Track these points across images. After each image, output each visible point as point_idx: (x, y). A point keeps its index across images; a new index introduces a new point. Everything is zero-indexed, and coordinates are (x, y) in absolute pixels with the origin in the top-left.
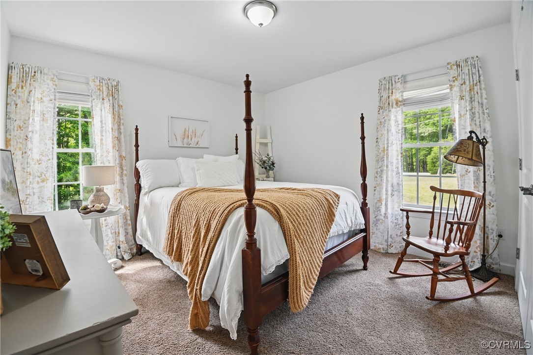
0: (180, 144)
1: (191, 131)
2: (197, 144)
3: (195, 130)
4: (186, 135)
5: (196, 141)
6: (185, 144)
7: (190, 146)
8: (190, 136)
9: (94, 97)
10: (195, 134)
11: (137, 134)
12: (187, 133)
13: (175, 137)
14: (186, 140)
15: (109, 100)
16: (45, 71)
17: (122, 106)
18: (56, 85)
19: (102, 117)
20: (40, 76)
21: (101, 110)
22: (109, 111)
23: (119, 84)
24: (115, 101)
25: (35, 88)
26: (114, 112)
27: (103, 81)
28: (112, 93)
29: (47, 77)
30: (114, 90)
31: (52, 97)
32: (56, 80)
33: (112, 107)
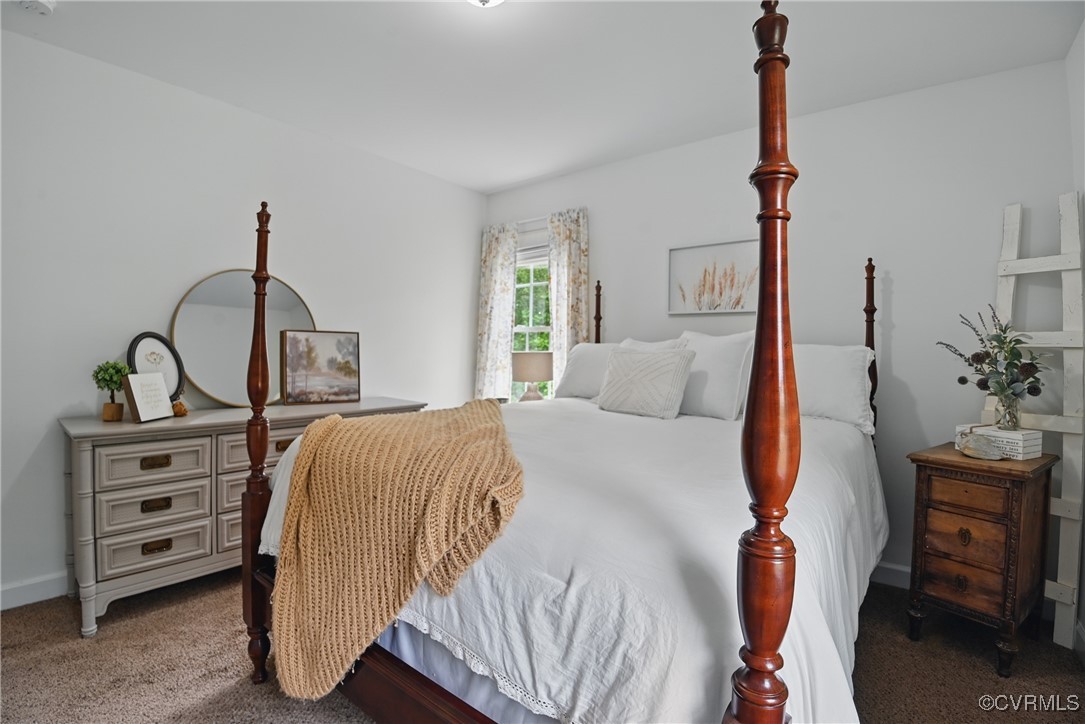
0: (691, 308)
1: (720, 272)
2: (738, 303)
3: (733, 269)
4: (707, 286)
5: (735, 296)
6: (704, 308)
7: (718, 310)
8: (717, 287)
9: (552, 246)
10: (732, 280)
11: (598, 296)
12: (709, 279)
13: (681, 293)
14: (706, 298)
15: (566, 246)
16: (507, 227)
17: (587, 250)
18: (516, 243)
19: (558, 276)
20: (502, 235)
21: (558, 265)
22: (566, 264)
23: (581, 215)
24: (574, 245)
25: (498, 252)
26: (571, 264)
27: (561, 218)
28: (570, 233)
29: (509, 234)
30: (573, 227)
31: (512, 259)
32: (516, 235)
33: (569, 257)
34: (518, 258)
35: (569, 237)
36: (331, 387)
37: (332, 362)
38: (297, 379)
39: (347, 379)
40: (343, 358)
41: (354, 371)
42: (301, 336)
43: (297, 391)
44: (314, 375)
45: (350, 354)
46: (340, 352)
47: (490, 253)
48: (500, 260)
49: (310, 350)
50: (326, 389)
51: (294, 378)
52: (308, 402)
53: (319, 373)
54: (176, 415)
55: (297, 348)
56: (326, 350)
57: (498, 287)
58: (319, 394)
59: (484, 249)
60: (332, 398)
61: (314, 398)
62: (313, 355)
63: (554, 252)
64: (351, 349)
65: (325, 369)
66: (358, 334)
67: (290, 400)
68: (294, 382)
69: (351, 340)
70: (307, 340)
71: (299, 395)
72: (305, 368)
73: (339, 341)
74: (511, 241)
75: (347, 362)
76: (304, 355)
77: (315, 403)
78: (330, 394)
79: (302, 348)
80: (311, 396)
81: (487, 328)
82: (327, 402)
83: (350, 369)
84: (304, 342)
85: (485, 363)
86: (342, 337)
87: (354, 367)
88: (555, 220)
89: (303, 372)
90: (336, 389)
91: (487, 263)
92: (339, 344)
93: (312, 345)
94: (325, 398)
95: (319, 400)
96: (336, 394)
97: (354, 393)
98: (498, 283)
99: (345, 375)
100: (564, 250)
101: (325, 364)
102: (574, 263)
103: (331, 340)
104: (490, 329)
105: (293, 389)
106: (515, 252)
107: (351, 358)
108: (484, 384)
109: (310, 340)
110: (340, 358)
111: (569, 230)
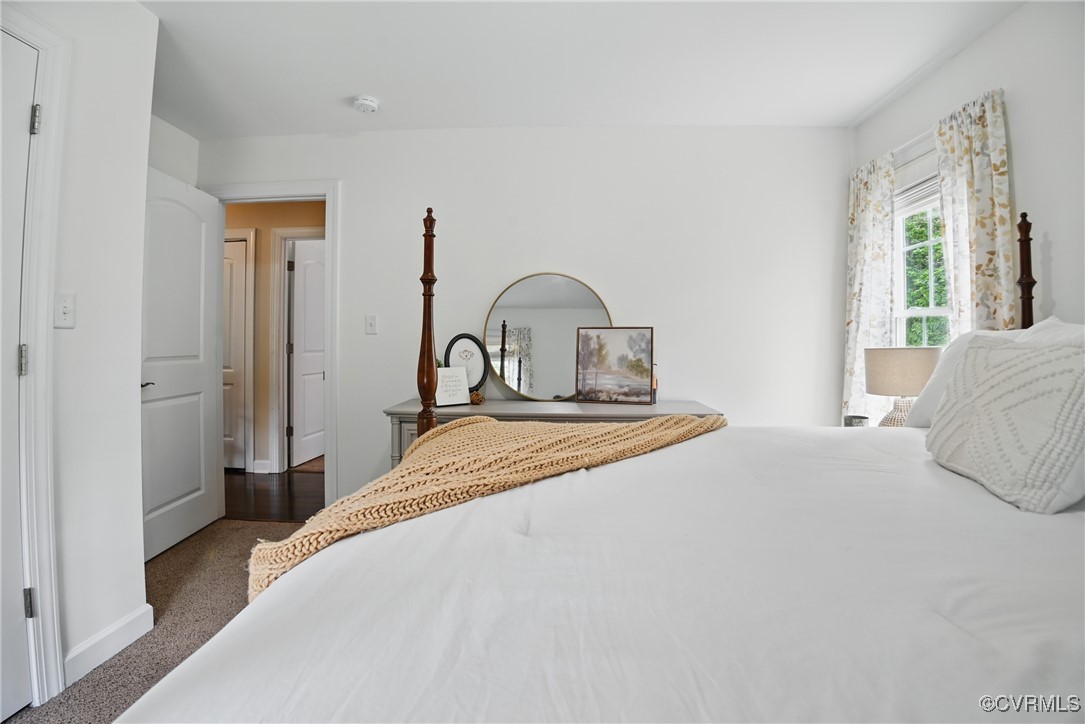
9: (943, 174)
15: (965, 167)
16: (879, 163)
17: (1003, 163)
18: (892, 182)
19: (955, 220)
20: (873, 177)
21: (954, 201)
22: (965, 197)
23: (988, 106)
24: (977, 161)
25: (868, 204)
26: (975, 194)
27: (954, 123)
28: (971, 143)
29: (882, 173)
30: (974, 131)
31: (888, 209)
32: (892, 172)
33: (970, 184)
34: (896, 205)
35: (969, 150)
36: (621, 387)
37: (622, 359)
38: (588, 377)
39: (638, 379)
40: (634, 356)
41: (646, 370)
42: (593, 333)
43: (587, 388)
44: (605, 374)
45: (643, 351)
46: (631, 349)
47: (859, 206)
48: (870, 214)
49: (601, 347)
50: (616, 389)
51: (584, 376)
52: (596, 401)
53: (609, 371)
54: (473, 403)
55: (588, 345)
56: (617, 347)
57: (868, 255)
58: (608, 392)
59: (851, 203)
60: (621, 398)
61: (603, 397)
62: (604, 352)
63: (948, 180)
64: (643, 346)
65: (615, 368)
66: (652, 328)
67: (580, 397)
68: (584, 380)
69: (644, 335)
70: (598, 337)
71: (588, 393)
72: (595, 366)
73: (631, 338)
74: (885, 183)
75: (639, 360)
76: (595, 352)
77: (604, 402)
78: (619, 395)
79: (594, 345)
80: (600, 394)
81: (854, 314)
82: (616, 402)
83: (644, 367)
84: (595, 339)
85: (853, 364)
86: (634, 333)
87: (647, 365)
88: (945, 128)
89: (594, 370)
90: (626, 389)
91: (855, 223)
92: (631, 342)
93: (603, 342)
94: (614, 397)
95: (608, 399)
96: (626, 394)
97: (645, 394)
98: (869, 248)
99: (636, 375)
100: (962, 175)
101: (615, 362)
102: (979, 191)
103: (624, 335)
104: (858, 316)
105: (583, 386)
106: (892, 196)
107: (643, 356)
108: (851, 395)
109: (601, 337)
110: (631, 356)
111: (968, 138)
